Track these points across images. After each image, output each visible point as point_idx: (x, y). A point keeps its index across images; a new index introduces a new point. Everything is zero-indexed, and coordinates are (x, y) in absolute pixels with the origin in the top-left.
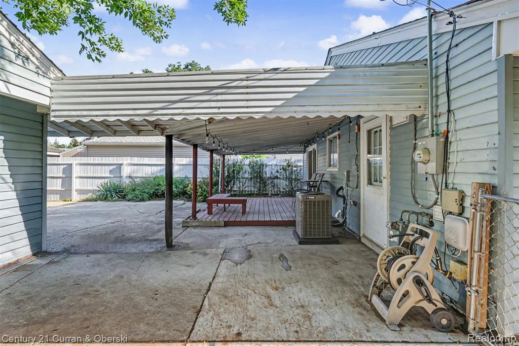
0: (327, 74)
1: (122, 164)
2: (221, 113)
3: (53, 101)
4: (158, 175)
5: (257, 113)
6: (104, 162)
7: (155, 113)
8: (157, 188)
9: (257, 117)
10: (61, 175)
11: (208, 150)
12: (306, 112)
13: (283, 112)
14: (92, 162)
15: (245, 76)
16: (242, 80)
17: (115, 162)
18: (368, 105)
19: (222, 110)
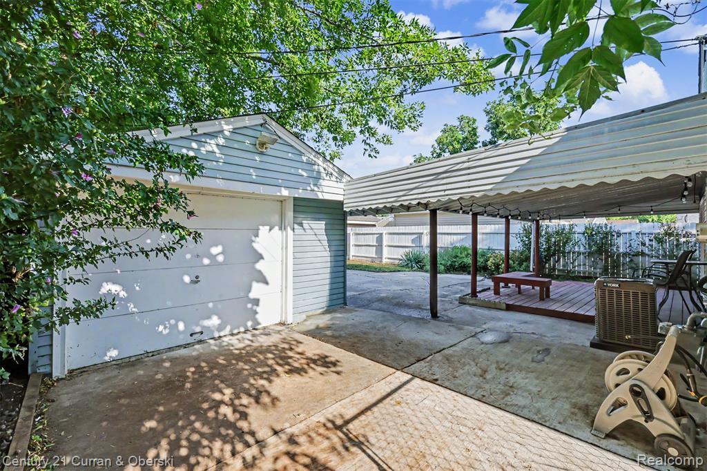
0: (557, 139)
1: (422, 233)
2: (447, 195)
3: (346, 197)
4: (458, 245)
5: (478, 191)
6: (407, 231)
7: (400, 199)
8: (455, 260)
9: (477, 196)
10: (375, 244)
11: (501, 217)
12: (530, 185)
13: (503, 189)
14: (397, 231)
15: (467, 158)
16: (464, 162)
17: (417, 231)
18: (616, 168)
19: (447, 192)
